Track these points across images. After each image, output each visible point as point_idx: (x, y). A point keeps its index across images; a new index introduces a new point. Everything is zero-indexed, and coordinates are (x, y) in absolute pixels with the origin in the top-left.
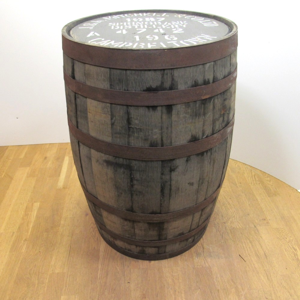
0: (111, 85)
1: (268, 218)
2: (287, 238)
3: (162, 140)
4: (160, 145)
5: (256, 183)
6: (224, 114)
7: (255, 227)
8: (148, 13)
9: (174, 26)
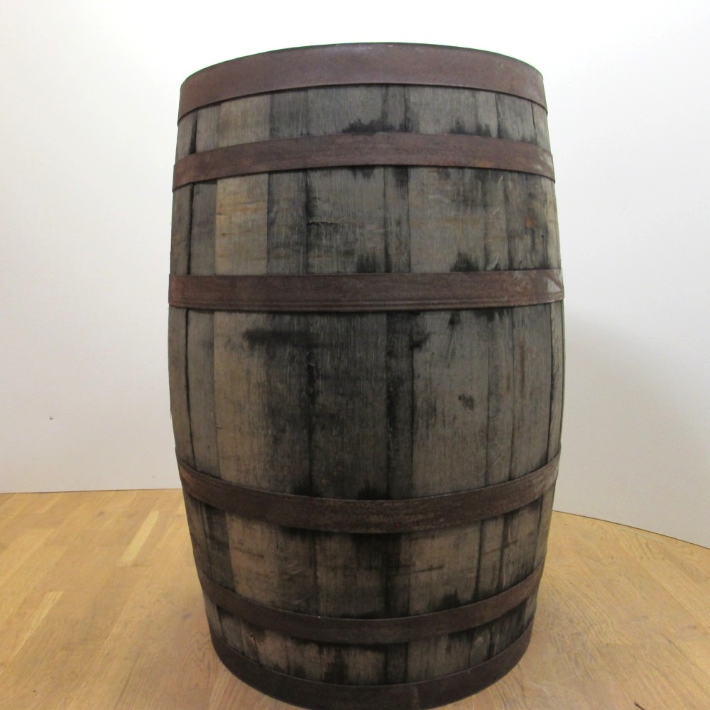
0: (272, 130)
1: (703, 624)
3: (387, 255)
4: (383, 269)
5: (655, 558)
6: (533, 230)
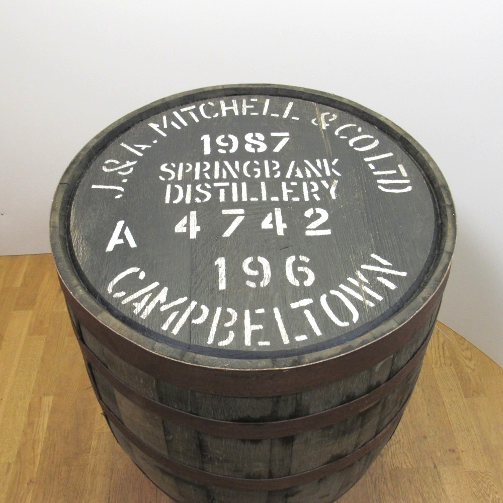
1: (459, 448)
2: (489, 495)
4: (266, 477)
5: (445, 364)
7: (435, 467)
8: (252, 100)
9: (310, 187)
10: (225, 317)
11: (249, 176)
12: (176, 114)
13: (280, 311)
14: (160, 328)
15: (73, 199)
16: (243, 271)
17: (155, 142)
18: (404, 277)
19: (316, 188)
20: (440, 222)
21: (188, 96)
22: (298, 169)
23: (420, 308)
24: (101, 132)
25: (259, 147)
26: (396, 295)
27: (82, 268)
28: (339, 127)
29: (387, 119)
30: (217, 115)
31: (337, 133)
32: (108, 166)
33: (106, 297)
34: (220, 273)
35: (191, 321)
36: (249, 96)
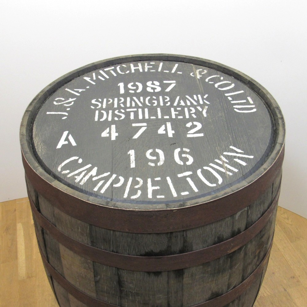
0: (92, 242)
3: (169, 304)
6: (260, 252)
8: (151, 63)
9: (190, 110)
10: (135, 182)
11: (150, 105)
12: (101, 72)
13: (171, 179)
14: (92, 190)
15: (34, 120)
16: (146, 157)
17: (88, 87)
18: (252, 158)
19: (193, 111)
20: (275, 128)
21: (109, 61)
22: (181, 100)
23: (262, 174)
24: (53, 82)
25: (156, 89)
26: (247, 168)
27: (41, 158)
28: (208, 77)
29: (239, 71)
30: (128, 72)
31: (207, 80)
32: (57, 101)
33: (57, 174)
34: (131, 159)
35: (112, 185)
36: (149, 61)
